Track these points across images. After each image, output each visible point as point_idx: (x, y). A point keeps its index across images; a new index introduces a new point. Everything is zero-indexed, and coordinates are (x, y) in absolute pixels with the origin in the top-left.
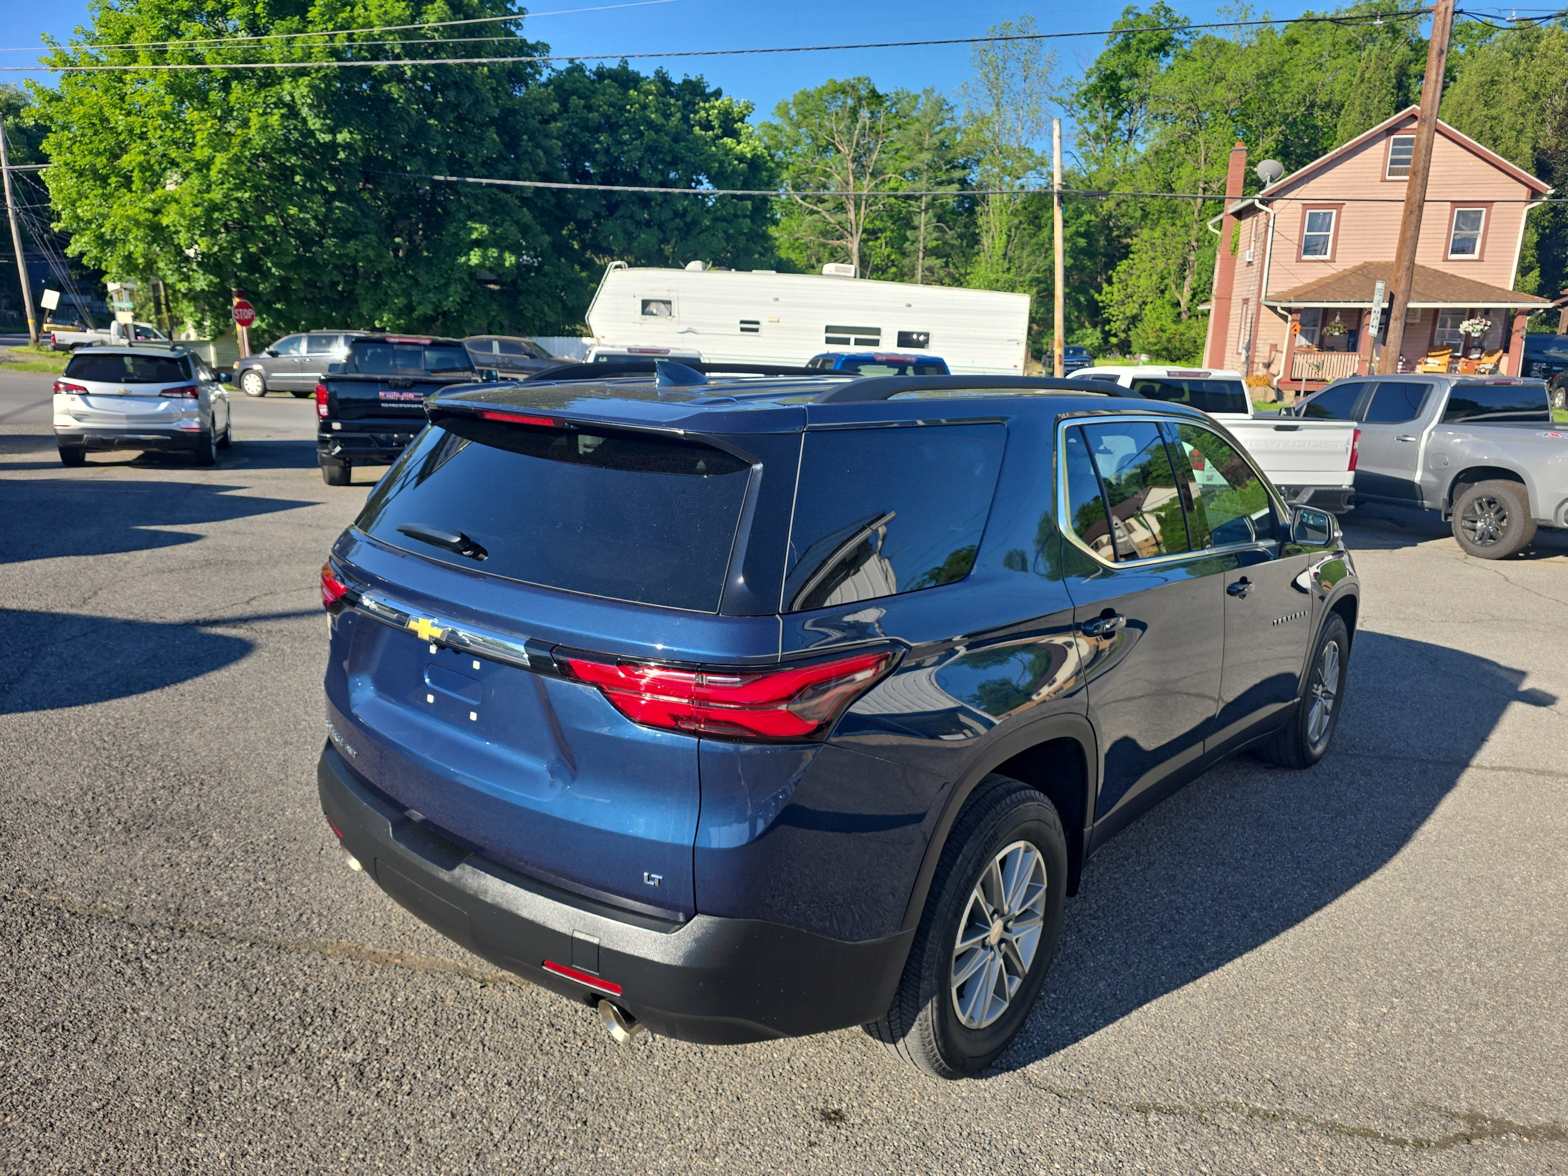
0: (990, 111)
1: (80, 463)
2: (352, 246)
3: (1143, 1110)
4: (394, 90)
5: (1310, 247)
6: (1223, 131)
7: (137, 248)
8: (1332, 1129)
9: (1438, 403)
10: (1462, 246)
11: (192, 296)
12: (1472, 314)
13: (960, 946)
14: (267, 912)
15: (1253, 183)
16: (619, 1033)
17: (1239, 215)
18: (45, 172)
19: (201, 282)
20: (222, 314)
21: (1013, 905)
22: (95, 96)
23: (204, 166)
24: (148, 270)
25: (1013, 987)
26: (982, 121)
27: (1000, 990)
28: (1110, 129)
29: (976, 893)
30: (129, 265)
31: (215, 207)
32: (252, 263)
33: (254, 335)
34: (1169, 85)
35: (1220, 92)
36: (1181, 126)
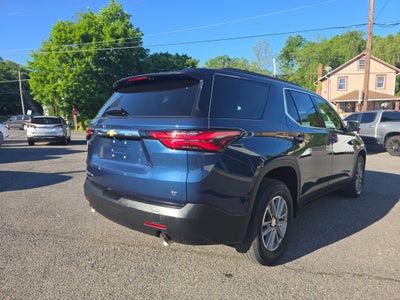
0: (257, 61)
1: (33, 145)
2: (102, 96)
3: (321, 274)
4: (111, 58)
5: (340, 87)
6: (315, 63)
7: (50, 98)
8: (379, 278)
9: (379, 117)
10: (380, 85)
11: (62, 108)
12: (384, 101)
13: (264, 223)
14: (70, 231)
15: (324, 73)
16: (165, 244)
17: (322, 80)
18: (29, 81)
19: (65, 105)
20: (70, 113)
21: (278, 215)
22: (41, 63)
23: (67, 77)
24: (52, 103)
25: (280, 241)
26: (255, 64)
27: (276, 241)
28: (287, 64)
29: (267, 208)
30: (48, 102)
31: (69, 87)
32: (77, 100)
33: (77, 118)
34: (301, 53)
35: (314, 55)
36: (305, 63)
